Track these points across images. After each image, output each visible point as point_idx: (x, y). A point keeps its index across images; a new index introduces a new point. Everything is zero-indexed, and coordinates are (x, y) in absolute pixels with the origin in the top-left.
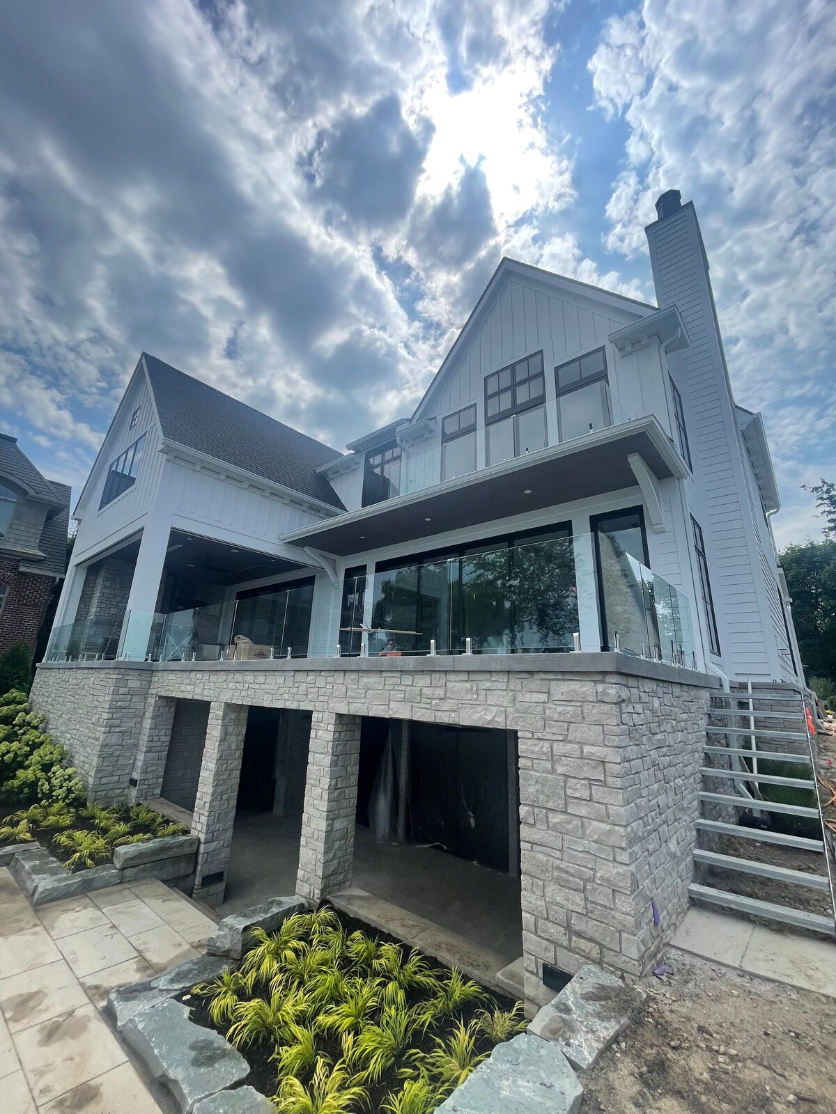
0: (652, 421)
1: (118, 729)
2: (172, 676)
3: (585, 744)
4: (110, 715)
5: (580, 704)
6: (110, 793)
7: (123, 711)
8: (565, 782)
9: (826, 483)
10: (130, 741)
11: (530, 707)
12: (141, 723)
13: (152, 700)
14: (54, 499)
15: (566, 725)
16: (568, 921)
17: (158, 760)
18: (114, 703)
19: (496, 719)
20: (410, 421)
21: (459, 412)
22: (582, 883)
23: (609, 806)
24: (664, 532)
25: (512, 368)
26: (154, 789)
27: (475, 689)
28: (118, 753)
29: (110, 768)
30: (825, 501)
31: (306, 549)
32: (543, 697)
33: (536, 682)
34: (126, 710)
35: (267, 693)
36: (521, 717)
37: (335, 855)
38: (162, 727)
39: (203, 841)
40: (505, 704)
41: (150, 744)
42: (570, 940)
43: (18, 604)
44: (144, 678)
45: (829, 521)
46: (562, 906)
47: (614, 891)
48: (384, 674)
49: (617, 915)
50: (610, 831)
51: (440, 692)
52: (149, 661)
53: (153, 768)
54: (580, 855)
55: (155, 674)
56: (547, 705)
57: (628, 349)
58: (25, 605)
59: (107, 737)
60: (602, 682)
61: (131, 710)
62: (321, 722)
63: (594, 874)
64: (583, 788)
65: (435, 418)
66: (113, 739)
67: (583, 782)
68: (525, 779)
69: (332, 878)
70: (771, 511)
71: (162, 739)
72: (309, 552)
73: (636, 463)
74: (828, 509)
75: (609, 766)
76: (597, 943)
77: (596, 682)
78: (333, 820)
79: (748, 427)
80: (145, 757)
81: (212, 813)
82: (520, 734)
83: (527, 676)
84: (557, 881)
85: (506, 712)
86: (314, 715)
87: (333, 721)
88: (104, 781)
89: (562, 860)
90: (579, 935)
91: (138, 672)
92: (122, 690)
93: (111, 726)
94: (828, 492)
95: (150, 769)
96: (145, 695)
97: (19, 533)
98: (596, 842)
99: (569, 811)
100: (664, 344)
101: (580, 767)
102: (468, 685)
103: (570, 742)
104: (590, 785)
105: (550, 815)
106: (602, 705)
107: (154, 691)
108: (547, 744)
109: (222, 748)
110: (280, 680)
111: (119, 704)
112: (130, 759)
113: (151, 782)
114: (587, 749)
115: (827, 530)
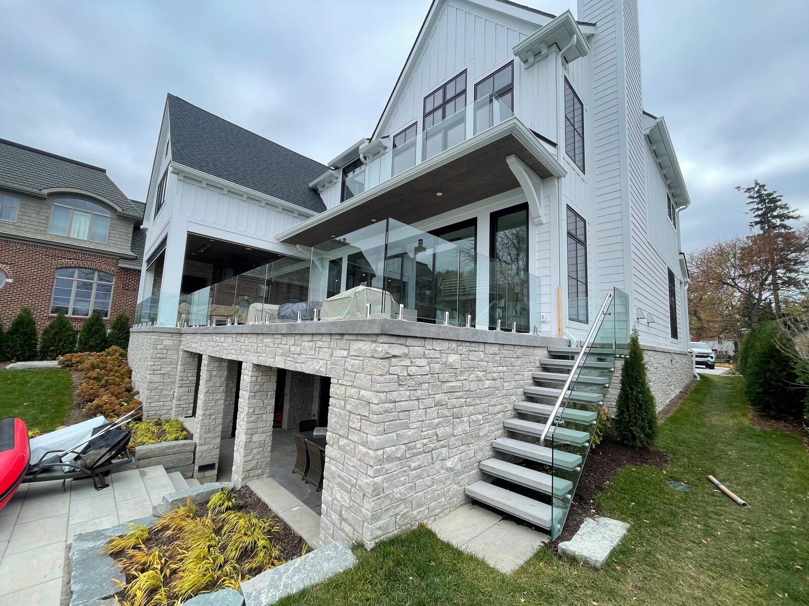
0: (515, 123)
1: (159, 372)
2: (188, 337)
3: (362, 389)
4: (152, 363)
5: (362, 358)
6: (158, 412)
7: (161, 360)
8: (349, 416)
9: (758, 184)
10: (169, 380)
11: (338, 360)
12: (176, 368)
13: (181, 353)
14: (136, 214)
15: (354, 374)
16: (341, 511)
17: (188, 392)
18: (155, 355)
19: (321, 369)
20: (370, 140)
21: (405, 130)
22: (350, 487)
23: (369, 435)
24: (542, 224)
25: (444, 87)
26: (187, 410)
27: (314, 347)
28: (161, 387)
29: (157, 397)
30: (755, 200)
31: (297, 246)
32: (345, 353)
33: (343, 343)
34: (164, 360)
35: (225, 349)
36: (333, 368)
37: (253, 457)
38: (189, 371)
39: (198, 444)
40: (327, 358)
41: (181, 382)
42: (341, 523)
43: (123, 289)
44: (175, 339)
45: (755, 217)
46: (338, 501)
47: (364, 495)
48: (275, 336)
49: (363, 510)
50: (367, 453)
51: (298, 349)
52: (178, 327)
53: (185, 397)
54: (351, 468)
55: (183, 335)
56: (347, 359)
57: (531, 60)
58: (127, 290)
59: (151, 377)
60: (375, 341)
61: (167, 360)
62: (246, 369)
63: (356, 482)
64: (357, 421)
65: (389, 136)
66: (157, 379)
67: (357, 417)
68: (330, 413)
69: (251, 471)
70: (681, 207)
71: (190, 378)
72: (299, 249)
73: (514, 165)
74: (756, 206)
75: (372, 405)
76: (353, 528)
77: (373, 342)
78: (252, 435)
79: (651, 131)
80: (178, 390)
81: (203, 427)
82: (332, 380)
83: (338, 337)
84: (339, 484)
85: (327, 364)
86: (243, 364)
87: (251, 369)
88: (153, 404)
89: (343, 471)
90: (345, 520)
91: (171, 335)
92: (159, 347)
93: (154, 370)
94: (758, 192)
95: (182, 398)
96: (177, 350)
97: (116, 239)
98: (359, 460)
99: (349, 438)
100: (561, 52)
101: (357, 406)
102: (311, 344)
103: (355, 387)
104: (361, 419)
105: (340, 440)
106: (373, 359)
107: (181, 347)
108: (343, 388)
109: (208, 385)
110: (230, 340)
111: (158, 355)
112: (170, 391)
113: (184, 406)
114: (362, 392)
115: (753, 224)
